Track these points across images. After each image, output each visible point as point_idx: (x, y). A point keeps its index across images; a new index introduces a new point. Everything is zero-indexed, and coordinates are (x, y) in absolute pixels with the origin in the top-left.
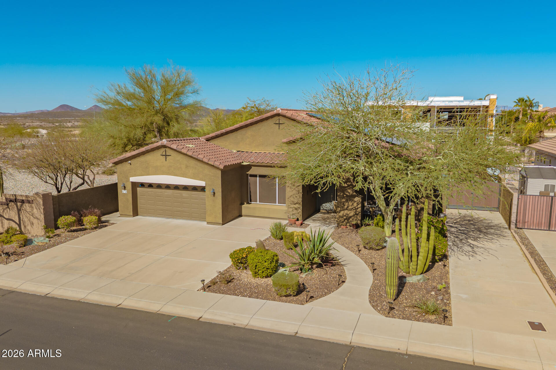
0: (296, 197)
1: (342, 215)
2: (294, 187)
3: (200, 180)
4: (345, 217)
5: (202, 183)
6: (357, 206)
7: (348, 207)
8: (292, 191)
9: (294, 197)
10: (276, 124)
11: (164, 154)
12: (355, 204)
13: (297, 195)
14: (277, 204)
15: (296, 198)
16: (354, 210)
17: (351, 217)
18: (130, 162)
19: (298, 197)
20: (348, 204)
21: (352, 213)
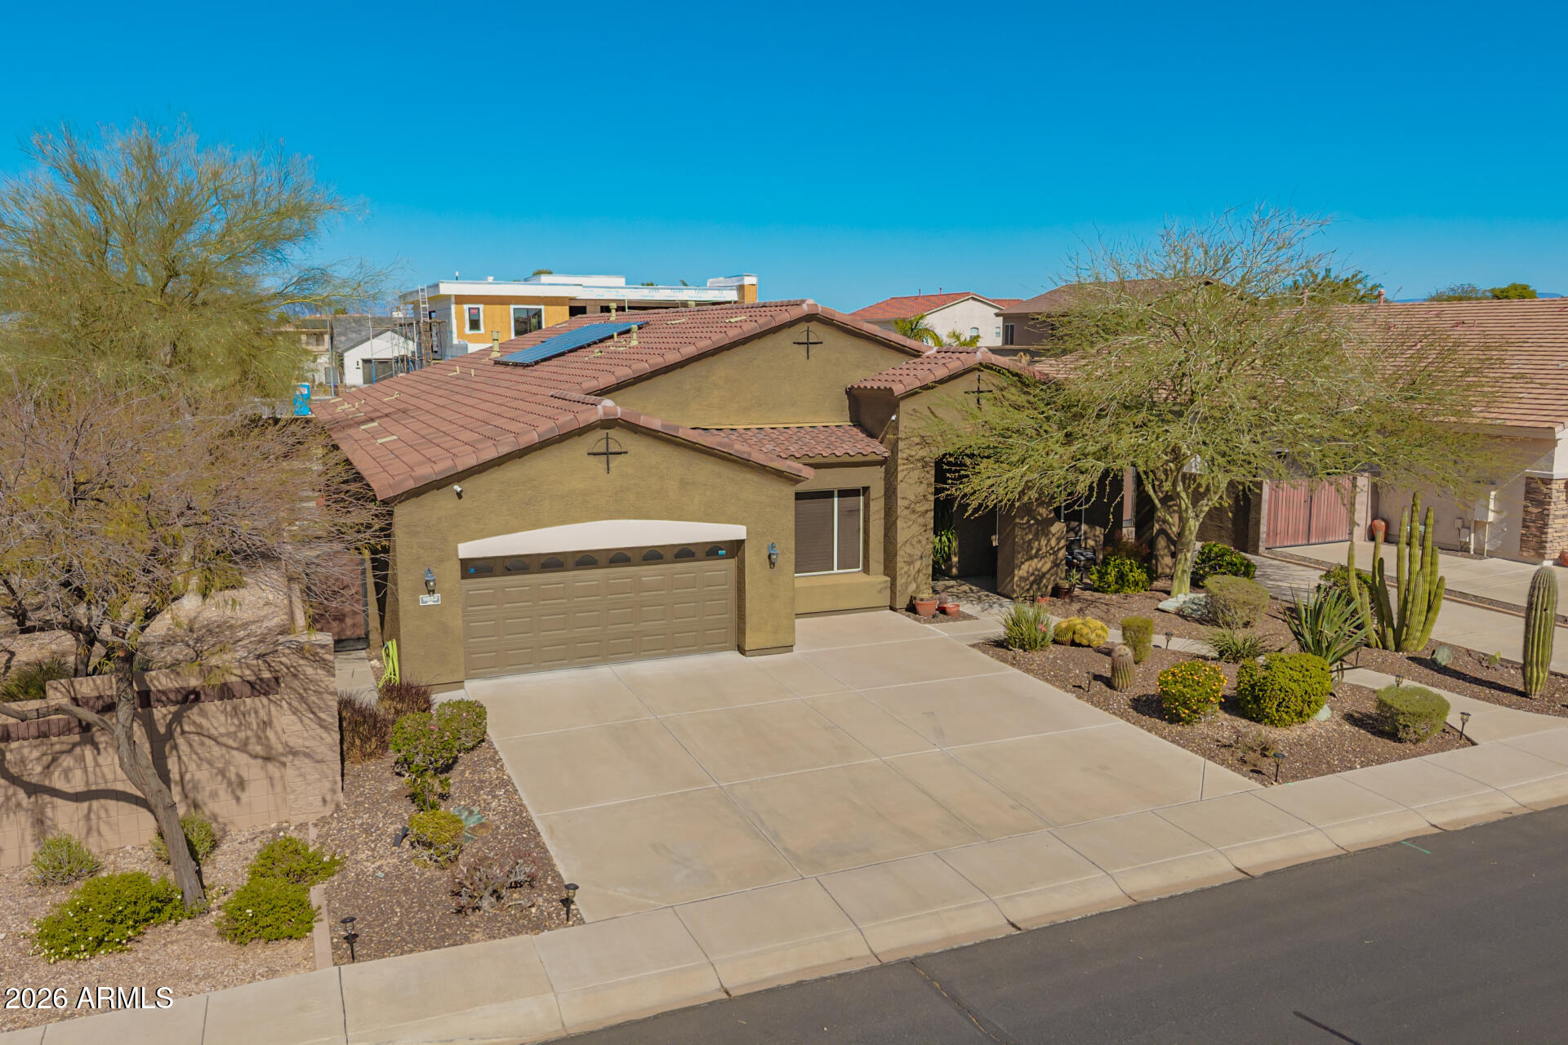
0: (920, 542)
1: (1025, 574)
2: (914, 517)
3: (729, 522)
4: (1032, 578)
5: (737, 532)
6: (1058, 544)
7: (1039, 550)
8: (909, 527)
9: (914, 543)
10: (799, 343)
11: (601, 448)
12: (1053, 542)
13: (921, 538)
14: (836, 570)
15: (918, 546)
16: (1050, 554)
17: (1044, 575)
18: (457, 488)
19: (924, 542)
20: (1039, 545)
21: (1046, 565)
